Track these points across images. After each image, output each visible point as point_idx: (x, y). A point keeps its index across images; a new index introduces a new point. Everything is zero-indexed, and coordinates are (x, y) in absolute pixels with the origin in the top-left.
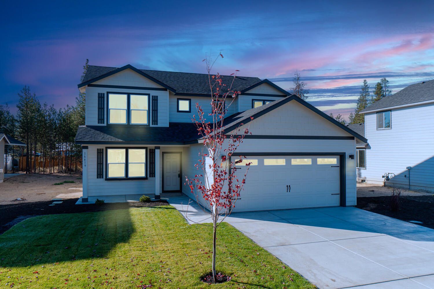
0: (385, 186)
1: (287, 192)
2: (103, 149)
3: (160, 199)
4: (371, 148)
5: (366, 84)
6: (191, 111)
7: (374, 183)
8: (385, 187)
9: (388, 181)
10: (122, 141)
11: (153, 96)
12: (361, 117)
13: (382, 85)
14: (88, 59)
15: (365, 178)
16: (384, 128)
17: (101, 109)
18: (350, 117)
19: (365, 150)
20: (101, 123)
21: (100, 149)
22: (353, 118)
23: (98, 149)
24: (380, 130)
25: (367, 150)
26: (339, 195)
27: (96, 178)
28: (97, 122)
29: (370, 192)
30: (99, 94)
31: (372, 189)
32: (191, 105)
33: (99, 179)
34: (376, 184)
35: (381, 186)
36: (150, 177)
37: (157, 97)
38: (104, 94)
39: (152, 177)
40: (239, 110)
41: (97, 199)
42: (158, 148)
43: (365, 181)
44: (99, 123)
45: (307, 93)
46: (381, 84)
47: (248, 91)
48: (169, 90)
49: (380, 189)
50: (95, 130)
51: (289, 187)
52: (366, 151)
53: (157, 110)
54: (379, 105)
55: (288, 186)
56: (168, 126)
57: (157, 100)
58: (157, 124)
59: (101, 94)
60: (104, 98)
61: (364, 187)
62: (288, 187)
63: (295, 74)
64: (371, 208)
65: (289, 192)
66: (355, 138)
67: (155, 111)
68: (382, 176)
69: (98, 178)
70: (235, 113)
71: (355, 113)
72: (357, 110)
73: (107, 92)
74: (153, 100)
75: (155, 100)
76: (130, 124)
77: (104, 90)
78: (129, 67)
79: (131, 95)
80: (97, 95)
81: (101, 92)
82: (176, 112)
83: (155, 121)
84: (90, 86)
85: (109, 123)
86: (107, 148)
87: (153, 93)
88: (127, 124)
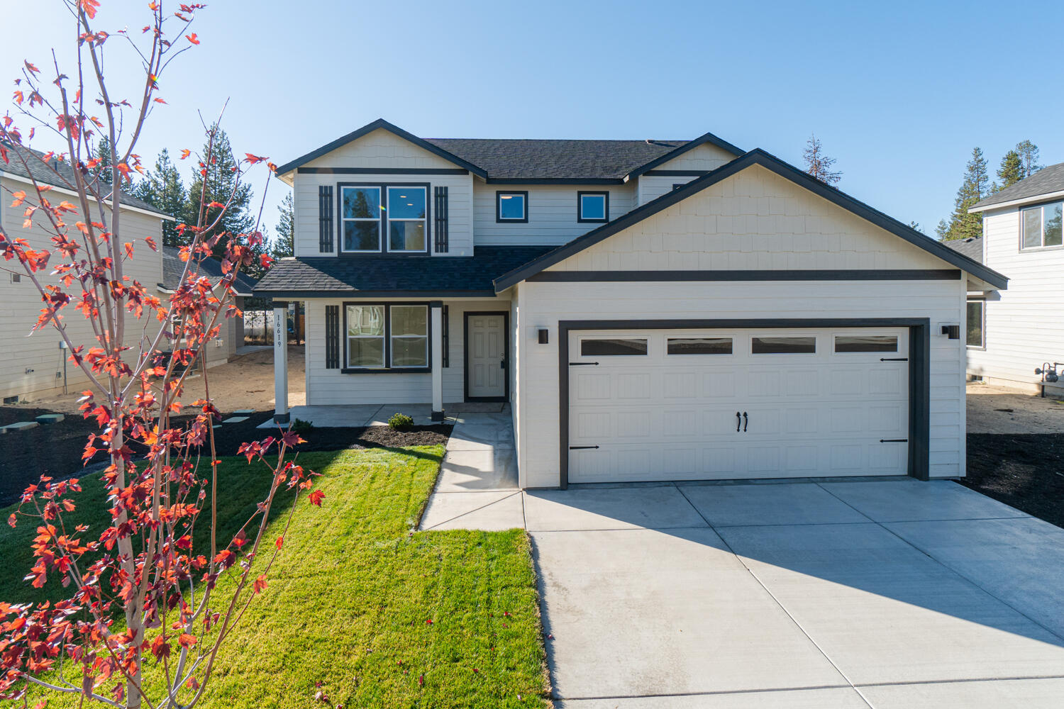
0: (1043, 396)
1: (738, 430)
2: (337, 307)
3: (442, 420)
4: (1000, 296)
5: (980, 158)
6: (528, 220)
7: (1007, 384)
8: (1043, 400)
9: (1052, 384)
11: (436, 188)
12: (968, 225)
13: (1020, 158)
15: (982, 370)
16: (1042, 247)
17: (326, 220)
18: (939, 229)
19: (982, 301)
20: (326, 252)
21: (332, 307)
22: (946, 230)
23: (327, 307)
24: (1030, 251)
25: (987, 302)
26: (907, 443)
27: (325, 367)
28: (318, 249)
29: (1001, 414)
30: (321, 188)
31: (1006, 405)
32: (529, 205)
33: (331, 370)
34: (1014, 389)
35: (1031, 394)
37: (446, 188)
38: (331, 188)
42: (438, 304)
43: (981, 380)
44: (321, 251)
45: (836, 179)
46: (1017, 155)
47: (662, 165)
48: (473, 172)
49: (1031, 404)
50: (308, 267)
51: (742, 419)
52: (985, 305)
53: (446, 220)
54: (1025, 189)
55: (742, 414)
56: (472, 255)
57: (446, 196)
58: (447, 251)
59: (324, 187)
60: (331, 196)
61: (981, 396)
62: (742, 417)
63: (808, 142)
64: (1016, 485)
65: (745, 430)
66: (964, 274)
67: (441, 220)
68: (1034, 370)
69: (328, 367)
71: (952, 221)
72: (956, 213)
73: (338, 183)
74: (436, 196)
75: (441, 196)
76: (388, 251)
77: (330, 180)
78: (380, 126)
79: (388, 188)
80: (318, 190)
81: (324, 184)
82: (494, 223)
83: (443, 244)
84: (301, 171)
85: (343, 251)
86: (345, 304)
87: (436, 181)
88: (381, 252)
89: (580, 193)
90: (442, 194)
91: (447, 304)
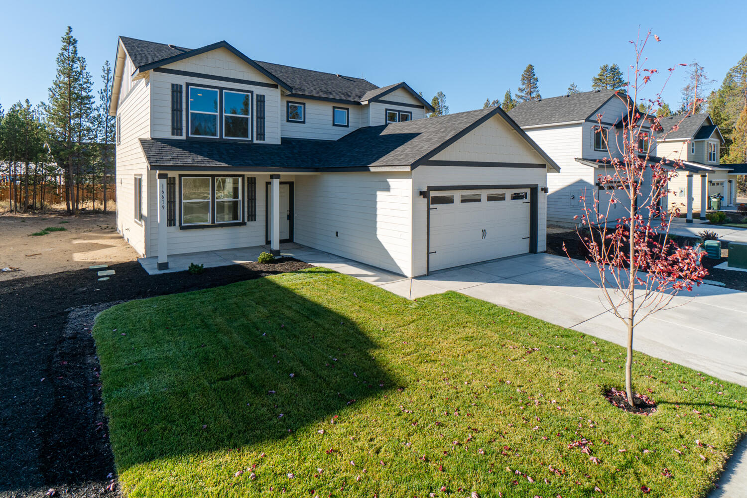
1: (483, 238)
2: (175, 178)
3: (280, 255)
6: (306, 122)
10: (227, 165)
11: (257, 95)
14: (71, 27)
17: (177, 110)
20: (176, 135)
26: (530, 238)
28: (171, 133)
30: (173, 85)
32: (306, 112)
33: (170, 227)
36: (248, 220)
37: (264, 96)
38: (181, 86)
39: (252, 221)
40: (371, 123)
41: (192, 264)
42: (278, 177)
44: (173, 134)
47: (382, 97)
48: (282, 86)
53: (264, 118)
56: (280, 144)
57: (264, 102)
58: (264, 140)
59: (177, 85)
60: (181, 92)
62: (484, 232)
65: (485, 238)
66: (547, 165)
67: (261, 118)
69: (168, 225)
70: (361, 127)
73: (186, 83)
74: (257, 101)
75: (261, 102)
76: (224, 138)
77: (182, 80)
78: (223, 46)
79: (224, 91)
80: (170, 87)
81: (176, 82)
82: (285, 122)
83: (261, 135)
84: (157, 70)
85: (190, 136)
86: (180, 176)
87: (258, 90)
88: (219, 137)
89: (334, 108)
90: (261, 100)
91: (255, 177)
